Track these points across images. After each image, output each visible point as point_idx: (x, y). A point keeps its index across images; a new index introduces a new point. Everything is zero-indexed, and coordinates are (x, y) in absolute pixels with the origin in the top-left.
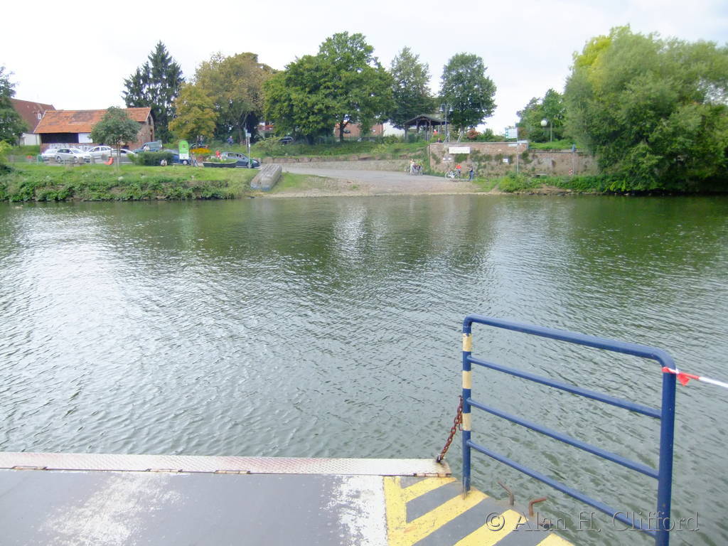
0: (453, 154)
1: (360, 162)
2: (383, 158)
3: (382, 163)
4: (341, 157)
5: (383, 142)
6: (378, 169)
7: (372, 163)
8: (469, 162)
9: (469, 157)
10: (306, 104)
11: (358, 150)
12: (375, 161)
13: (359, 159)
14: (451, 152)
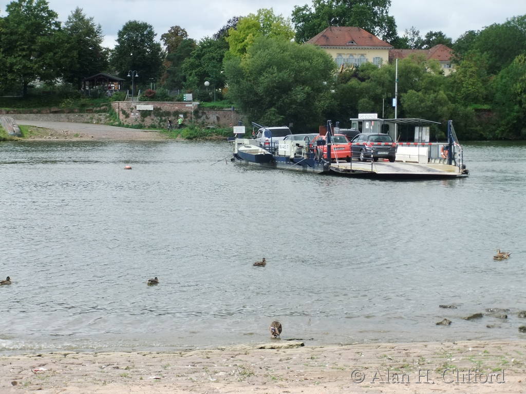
0: (139, 111)
1: (52, 115)
2: (71, 111)
3: (71, 116)
4: (35, 110)
6: (69, 120)
7: (63, 115)
8: (153, 116)
9: (152, 113)
10: (4, 63)
11: (49, 104)
13: (51, 112)
14: (138, 109)
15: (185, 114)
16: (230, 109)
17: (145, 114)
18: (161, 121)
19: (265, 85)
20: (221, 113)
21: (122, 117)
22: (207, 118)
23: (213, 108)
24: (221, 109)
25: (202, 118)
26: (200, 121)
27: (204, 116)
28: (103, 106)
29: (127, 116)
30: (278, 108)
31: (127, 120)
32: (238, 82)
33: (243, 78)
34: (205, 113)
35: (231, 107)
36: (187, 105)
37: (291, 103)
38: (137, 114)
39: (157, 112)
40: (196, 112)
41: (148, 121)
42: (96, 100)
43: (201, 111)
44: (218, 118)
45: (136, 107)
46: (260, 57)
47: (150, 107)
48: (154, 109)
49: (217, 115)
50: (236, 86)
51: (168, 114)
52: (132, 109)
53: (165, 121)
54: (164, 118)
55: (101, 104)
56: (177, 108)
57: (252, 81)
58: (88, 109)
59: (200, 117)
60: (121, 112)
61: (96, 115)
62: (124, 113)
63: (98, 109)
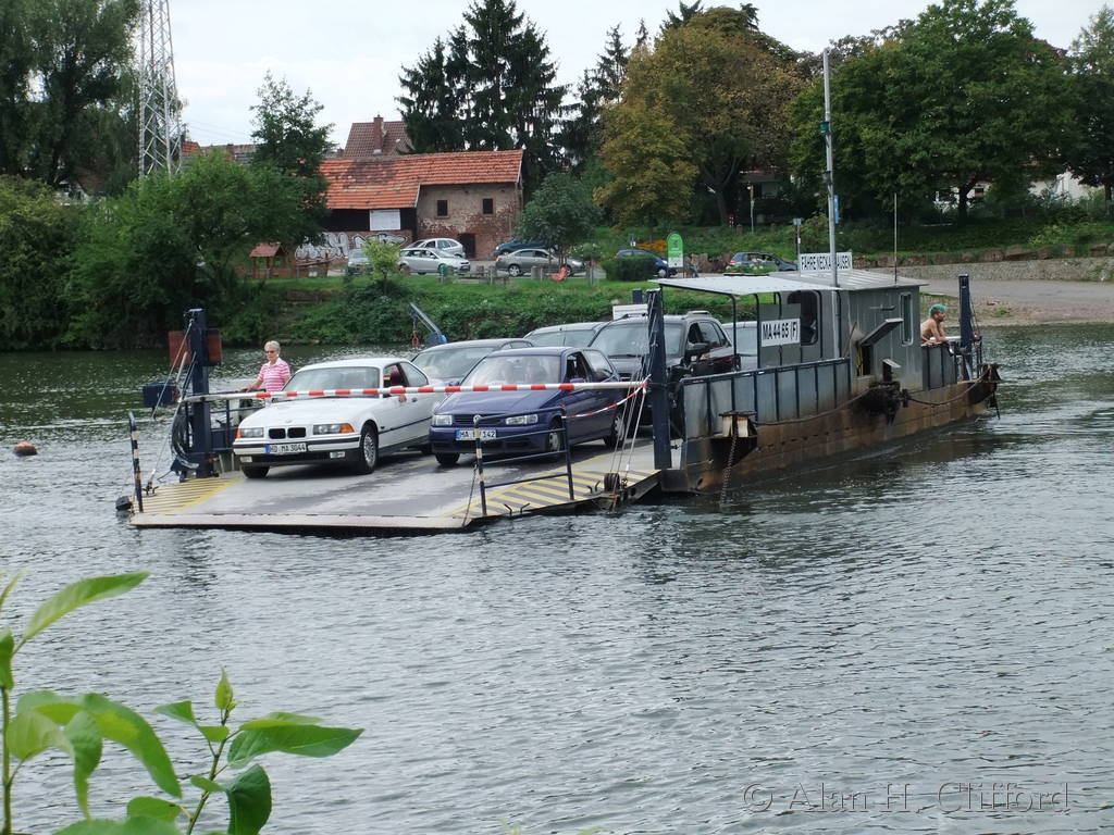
1: (1005, 265)
2: (1055, 254)
3: (1053, 266)
4: (967, 254)
5: (1055, 222)
6: (1045, 276)
7: (1032, 265)
10: (891, 150)
11: (1004, 239)
12: (1039, 261)
13: (1004, 259)
58: (1095, 246)
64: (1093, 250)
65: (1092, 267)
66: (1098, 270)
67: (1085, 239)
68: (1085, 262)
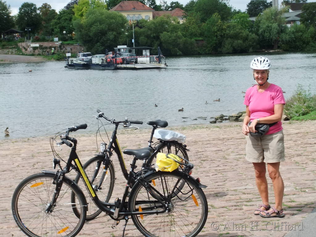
0: (32, 47)
8: (39, 50)
9: (39, 48)
14: (31, 46)
15: (55, 48)
16: (77, 44)
17: (35, 48)
18: (43, 51)
19: (94, 31)
20: (73, 46)
21: (23, 50)
22: (66, 49)
23: (68, 44)
24: (72, 44)
25: (63, 49)
26: (62, 51)
27: (64, 49)
28: (14, 45)
29: (26, 50)
30: (101, 43)
31: (26, 52)
32: (80, 31)
33: (83, 29)
34: (65, 47)
35: (77, 43)
36: (56, 43)
37: (107, 40)
38: (31, 49)
39: (41, 47)
40: (60, 46)
41: (37, 52)
42: (10, 43)
43: (62, 46)
44: (71, 49)
45: (30, 45)
46: (90, 18)
47: (37, 45)
48: (39, 46)
49: (71, 48)
50: (79, 33)
51: (46, 48)
52: (29, 46)
53: (45, 51)
54: (44, 50)
55: (13, 44)
56: (51, 45)
57: (87, 30)
58: (6, 47)
59: (62, 49)
60: (23, 48)
61: (10, 50)
62: (24, 48)
63: (11, 47)
64: (6, 48)
65: (7, 51)
66: (8, 52)
67: (4, 45)
68: (5, 50)
